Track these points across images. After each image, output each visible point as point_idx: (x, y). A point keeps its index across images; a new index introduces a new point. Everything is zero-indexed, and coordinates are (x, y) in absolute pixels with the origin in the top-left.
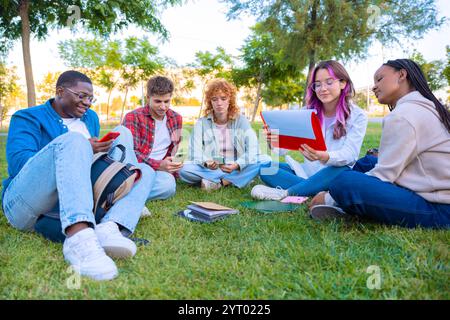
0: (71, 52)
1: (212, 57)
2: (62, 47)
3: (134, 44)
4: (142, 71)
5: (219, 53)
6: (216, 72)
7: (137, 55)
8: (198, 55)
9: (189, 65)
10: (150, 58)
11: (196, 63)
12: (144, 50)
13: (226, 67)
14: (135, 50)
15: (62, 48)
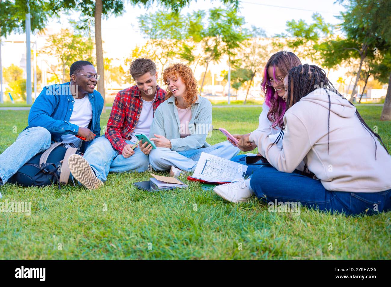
0: (150, 26)
1: (307, 28)
2: (142, 20)
3: (219, 15)
4: (225, 44)
5: (315, 22)
6: (310, 43)
7: (220, 26)
8: (290, 24)
9: (278, 36)
10: (235, 29)
11: (286, 33)
12: (229, 21)
13: (322, 38)
14: (219, 21)
15: (142, 22)
